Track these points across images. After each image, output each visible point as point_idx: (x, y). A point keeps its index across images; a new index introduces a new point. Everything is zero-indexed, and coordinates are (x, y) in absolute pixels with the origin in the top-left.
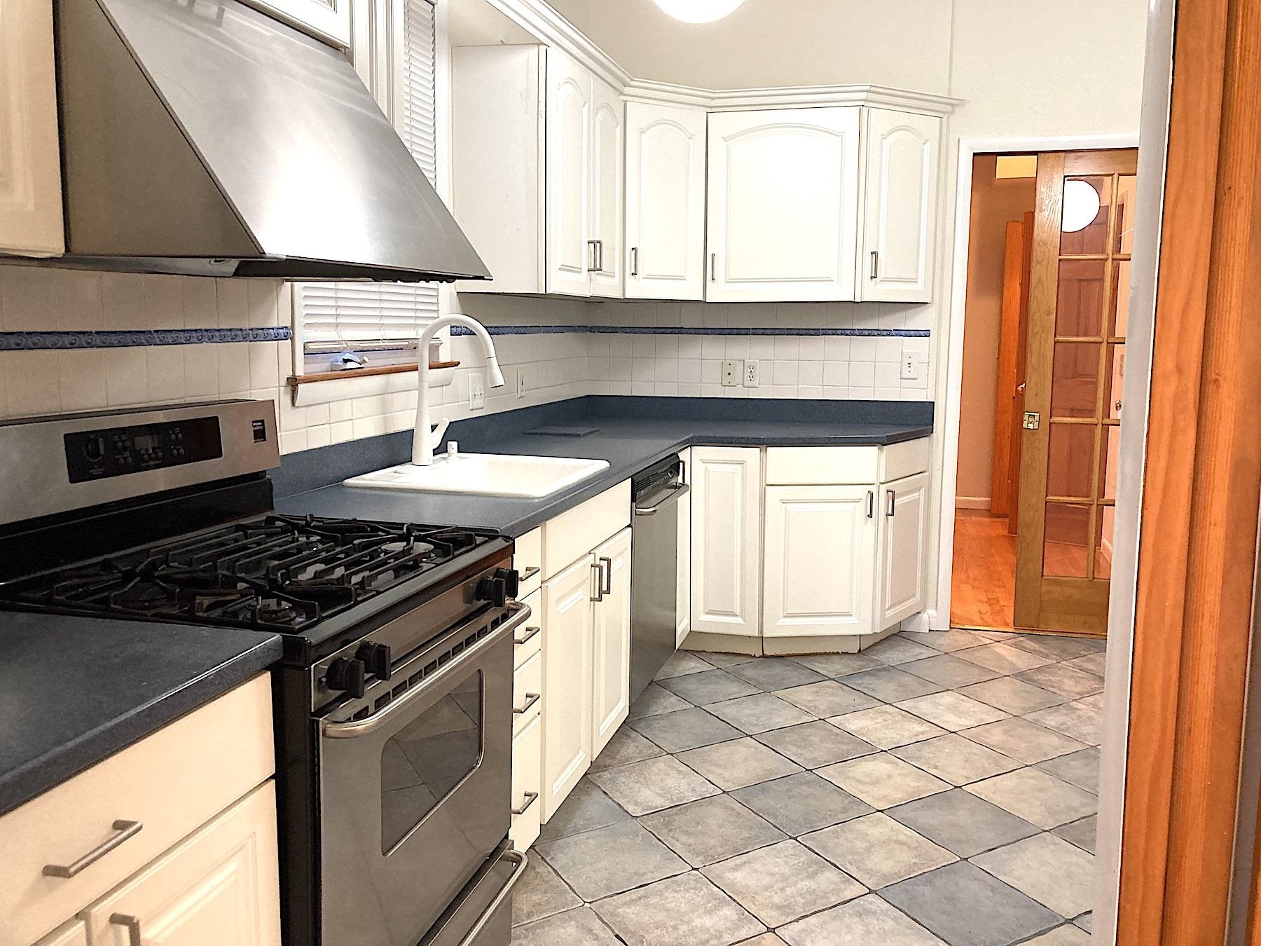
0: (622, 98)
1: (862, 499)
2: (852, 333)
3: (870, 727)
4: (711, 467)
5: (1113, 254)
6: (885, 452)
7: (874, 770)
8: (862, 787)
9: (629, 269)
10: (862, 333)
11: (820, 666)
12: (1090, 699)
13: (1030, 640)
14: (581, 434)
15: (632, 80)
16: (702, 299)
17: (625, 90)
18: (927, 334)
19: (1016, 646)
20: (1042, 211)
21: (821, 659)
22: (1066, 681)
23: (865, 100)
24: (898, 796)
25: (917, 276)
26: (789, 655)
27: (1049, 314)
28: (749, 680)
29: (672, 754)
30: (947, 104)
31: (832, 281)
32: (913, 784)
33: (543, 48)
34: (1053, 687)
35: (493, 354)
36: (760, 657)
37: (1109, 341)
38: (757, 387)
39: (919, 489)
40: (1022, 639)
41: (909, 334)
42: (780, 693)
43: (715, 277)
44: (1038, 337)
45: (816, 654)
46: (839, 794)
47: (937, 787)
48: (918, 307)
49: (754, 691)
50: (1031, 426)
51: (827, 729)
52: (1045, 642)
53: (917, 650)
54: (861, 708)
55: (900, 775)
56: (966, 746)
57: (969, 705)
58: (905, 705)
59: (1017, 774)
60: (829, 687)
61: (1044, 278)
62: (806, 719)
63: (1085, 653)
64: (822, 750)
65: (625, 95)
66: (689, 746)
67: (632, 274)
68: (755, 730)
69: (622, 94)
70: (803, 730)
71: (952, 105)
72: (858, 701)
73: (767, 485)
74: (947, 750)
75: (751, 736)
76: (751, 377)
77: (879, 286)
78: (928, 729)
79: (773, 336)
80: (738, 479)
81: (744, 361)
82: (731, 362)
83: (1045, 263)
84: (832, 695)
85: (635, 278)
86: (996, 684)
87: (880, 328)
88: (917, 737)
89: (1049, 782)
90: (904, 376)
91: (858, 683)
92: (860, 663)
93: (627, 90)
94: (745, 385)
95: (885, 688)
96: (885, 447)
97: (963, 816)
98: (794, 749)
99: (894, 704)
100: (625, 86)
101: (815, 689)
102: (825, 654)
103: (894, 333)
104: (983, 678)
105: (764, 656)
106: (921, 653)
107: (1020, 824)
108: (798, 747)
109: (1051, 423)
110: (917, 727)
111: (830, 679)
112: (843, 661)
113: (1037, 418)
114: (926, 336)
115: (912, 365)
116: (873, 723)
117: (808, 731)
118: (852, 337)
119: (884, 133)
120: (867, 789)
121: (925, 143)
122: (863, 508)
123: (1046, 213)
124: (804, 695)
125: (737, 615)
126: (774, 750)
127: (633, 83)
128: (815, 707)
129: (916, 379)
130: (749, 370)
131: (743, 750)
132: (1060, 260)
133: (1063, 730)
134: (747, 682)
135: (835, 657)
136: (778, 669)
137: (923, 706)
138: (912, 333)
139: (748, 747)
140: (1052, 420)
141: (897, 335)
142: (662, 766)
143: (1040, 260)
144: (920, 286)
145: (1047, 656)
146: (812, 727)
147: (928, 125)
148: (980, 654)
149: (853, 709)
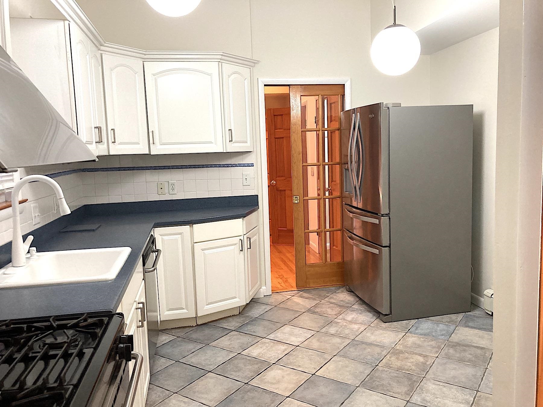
0: (100, 52)
1: (237, 243)
2: (220, 166)
3: (262, 352)
4: (166, 238)
5: (322, 128)
6: (245, 220)
7: (275, 375)
8: (273, 386)
9: (111, 139)
10: (224, 166)
11: (225, 325)
12: (341, 316)
13: (305, 293)
14: (95, 229)
15: (105, 43)
16: (148, 153)
17: (101, 48)
18: (252, 165)
19: (301, 297)
20: (293, 110)
21: (224, 321)
22: (328, 310)
23: (220, 59)
24: (292, 387)
25: (247, 139)
26: (209, 322)
27: (299, 154)
28: (196, 340)
29: (176, 393)
30: (253, 62)
31: (213, 143)
32: (295, 378)
33: (67, 23)
34: (324, 314)
35: (63, 196)
36: (196, 326)
37: (323, 164)
38: (176, 194)
39: (256, 235)
40: (301, 293)
41: (244, 165)
42: (214, 344)
43: (155, 142)
44: (296, 164)
45: (221, 319)
46: (266, 393)
47: (305, 377)
48: (247, 153)
49: (201, 346)
50: (296, 202)
51: (244, 359)
52: (311, 293)
53: (264, 307)
54: (253, 343)
55: (287, 375)
56: (306, 352)
57: (297, 330)
58: (272, 336)
59: (333, 361)
60: (234, 335)
61: (296, 139)
62: (232, 355)
63: (328, 295)
64: (247, 371)
65: (101, 50)
66: (183, 386)
67: (113, 142)
68: (212, 368)
69: (99, 50)
70: (233, 362)
71: (254, 63)
72: (250, 339)
73: (195, 243)
74: (300, 356)
75: (210, 372)
76: (173, 189)
77: (233, 145)
78: (287, 347)
79: (182, 169)
80: (180, 242)
81: (168, 182)
82: (162, 183)
83: (296, 132)
84: (238, 339)
85: (114, 144)
86: (302, 318)
87: (232, 164)
88: (284, 353)
89: (346, 362)
90: (244, 185)
91: (245, 329)
92: (242, 319)
93: (102, 48)
94: (170, 193)
95: (259, 330)
96: (245, 218)
97: (323, 389)
98: (234, 373)
99: (267, 337)
100: (101, 46)
101: (229, 338)
102: (225, 318)
103: (238, 165)
104: (296, 315)
105: (197, 325)
106: (266, 308)
107: (347, 387)
108: (236, 371)
109: (304, 200)
110: (283, 347)
111: (233, 331)
112: (235, 320)
113: (298, 198)
114: (252, 166)
115: (247, 180)
116: (262, 349)
117: (236, 362)
118: (220, 168)
119: (229, 75)
120: (276, 386)
121: (245, 80)
122: (238, 247)
123: (295, 111)
124: (224, 342)
125: (184, 309)
126: (225, 377)
127: (105, 44)
128: (233, 348)
129: (249, 185)
130: (172, 186)
131: (210, 380)
132: (302, 131)
133: (339, 334)
134: (195, 341)
135: (230, 319)
136: (207, 331)
137: (279, 335)
138: (246, 165)
139: (211, 378)
140: (304, 199)
141: (240, 166)
142: (174, 401)
143: (294, 131)
144: (248, 144)
145: (314, 299)
146: (236, 359)
147: (246, 71)
148: (289, 303)
149: (250, 344)
